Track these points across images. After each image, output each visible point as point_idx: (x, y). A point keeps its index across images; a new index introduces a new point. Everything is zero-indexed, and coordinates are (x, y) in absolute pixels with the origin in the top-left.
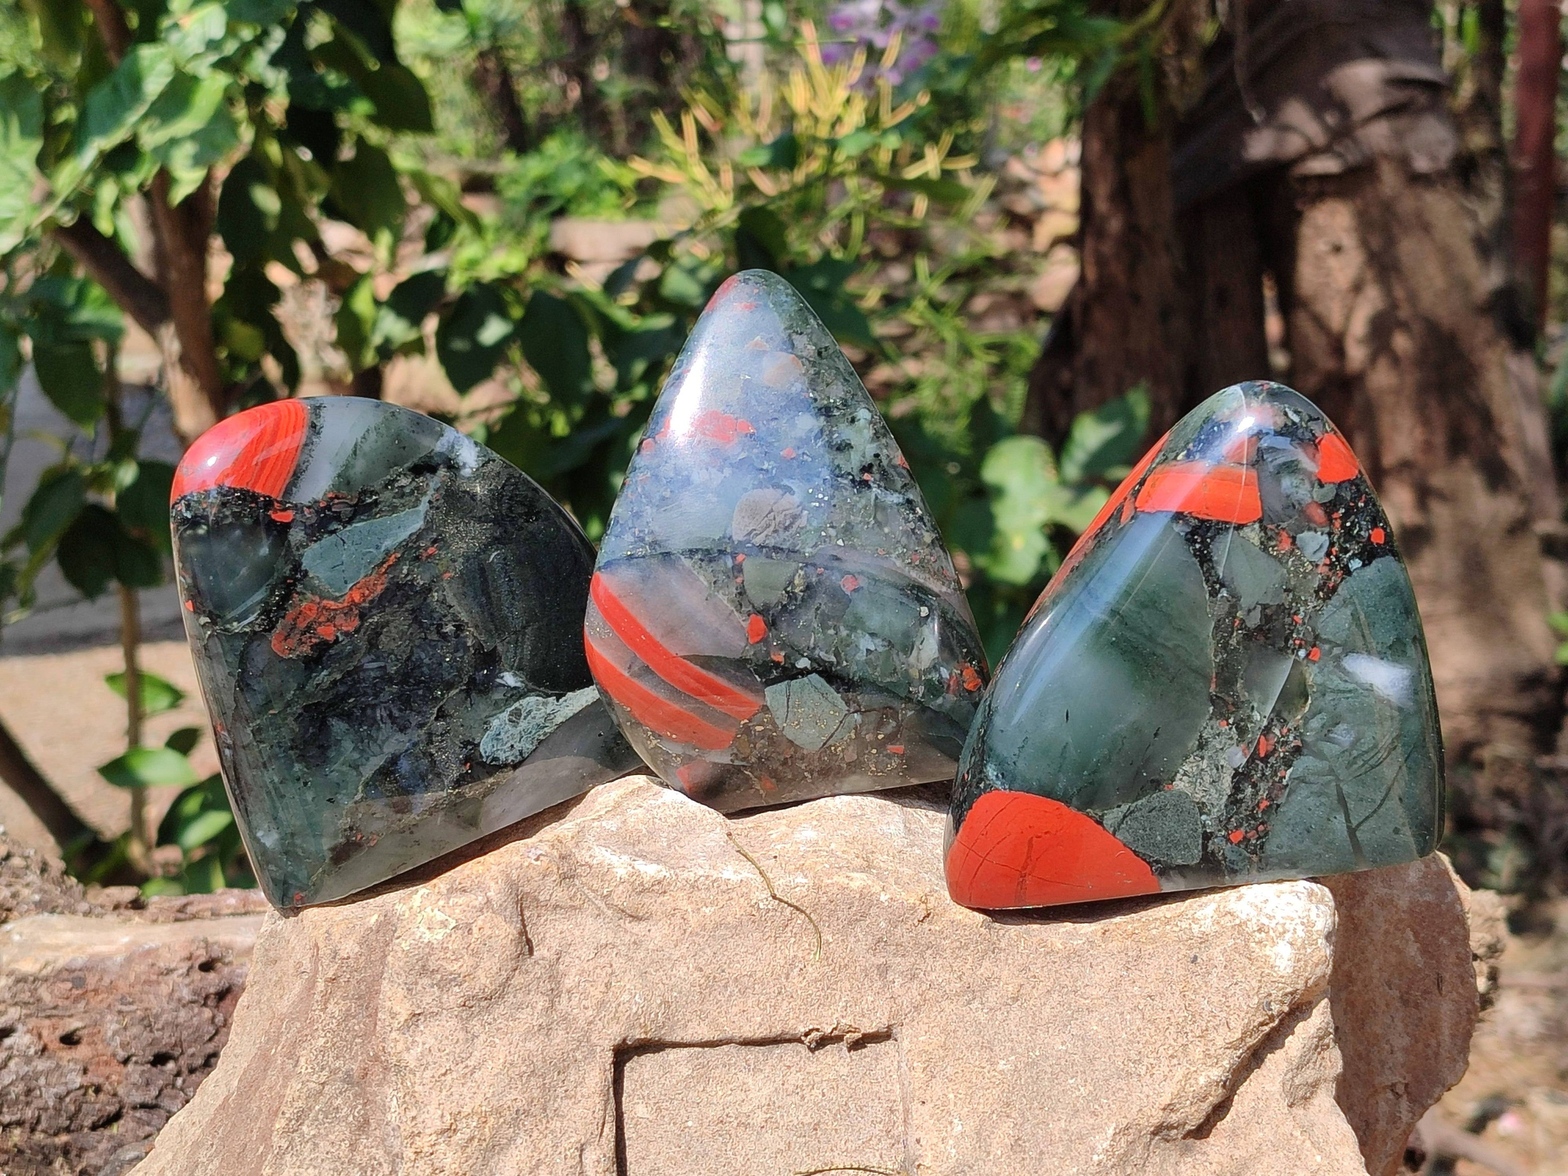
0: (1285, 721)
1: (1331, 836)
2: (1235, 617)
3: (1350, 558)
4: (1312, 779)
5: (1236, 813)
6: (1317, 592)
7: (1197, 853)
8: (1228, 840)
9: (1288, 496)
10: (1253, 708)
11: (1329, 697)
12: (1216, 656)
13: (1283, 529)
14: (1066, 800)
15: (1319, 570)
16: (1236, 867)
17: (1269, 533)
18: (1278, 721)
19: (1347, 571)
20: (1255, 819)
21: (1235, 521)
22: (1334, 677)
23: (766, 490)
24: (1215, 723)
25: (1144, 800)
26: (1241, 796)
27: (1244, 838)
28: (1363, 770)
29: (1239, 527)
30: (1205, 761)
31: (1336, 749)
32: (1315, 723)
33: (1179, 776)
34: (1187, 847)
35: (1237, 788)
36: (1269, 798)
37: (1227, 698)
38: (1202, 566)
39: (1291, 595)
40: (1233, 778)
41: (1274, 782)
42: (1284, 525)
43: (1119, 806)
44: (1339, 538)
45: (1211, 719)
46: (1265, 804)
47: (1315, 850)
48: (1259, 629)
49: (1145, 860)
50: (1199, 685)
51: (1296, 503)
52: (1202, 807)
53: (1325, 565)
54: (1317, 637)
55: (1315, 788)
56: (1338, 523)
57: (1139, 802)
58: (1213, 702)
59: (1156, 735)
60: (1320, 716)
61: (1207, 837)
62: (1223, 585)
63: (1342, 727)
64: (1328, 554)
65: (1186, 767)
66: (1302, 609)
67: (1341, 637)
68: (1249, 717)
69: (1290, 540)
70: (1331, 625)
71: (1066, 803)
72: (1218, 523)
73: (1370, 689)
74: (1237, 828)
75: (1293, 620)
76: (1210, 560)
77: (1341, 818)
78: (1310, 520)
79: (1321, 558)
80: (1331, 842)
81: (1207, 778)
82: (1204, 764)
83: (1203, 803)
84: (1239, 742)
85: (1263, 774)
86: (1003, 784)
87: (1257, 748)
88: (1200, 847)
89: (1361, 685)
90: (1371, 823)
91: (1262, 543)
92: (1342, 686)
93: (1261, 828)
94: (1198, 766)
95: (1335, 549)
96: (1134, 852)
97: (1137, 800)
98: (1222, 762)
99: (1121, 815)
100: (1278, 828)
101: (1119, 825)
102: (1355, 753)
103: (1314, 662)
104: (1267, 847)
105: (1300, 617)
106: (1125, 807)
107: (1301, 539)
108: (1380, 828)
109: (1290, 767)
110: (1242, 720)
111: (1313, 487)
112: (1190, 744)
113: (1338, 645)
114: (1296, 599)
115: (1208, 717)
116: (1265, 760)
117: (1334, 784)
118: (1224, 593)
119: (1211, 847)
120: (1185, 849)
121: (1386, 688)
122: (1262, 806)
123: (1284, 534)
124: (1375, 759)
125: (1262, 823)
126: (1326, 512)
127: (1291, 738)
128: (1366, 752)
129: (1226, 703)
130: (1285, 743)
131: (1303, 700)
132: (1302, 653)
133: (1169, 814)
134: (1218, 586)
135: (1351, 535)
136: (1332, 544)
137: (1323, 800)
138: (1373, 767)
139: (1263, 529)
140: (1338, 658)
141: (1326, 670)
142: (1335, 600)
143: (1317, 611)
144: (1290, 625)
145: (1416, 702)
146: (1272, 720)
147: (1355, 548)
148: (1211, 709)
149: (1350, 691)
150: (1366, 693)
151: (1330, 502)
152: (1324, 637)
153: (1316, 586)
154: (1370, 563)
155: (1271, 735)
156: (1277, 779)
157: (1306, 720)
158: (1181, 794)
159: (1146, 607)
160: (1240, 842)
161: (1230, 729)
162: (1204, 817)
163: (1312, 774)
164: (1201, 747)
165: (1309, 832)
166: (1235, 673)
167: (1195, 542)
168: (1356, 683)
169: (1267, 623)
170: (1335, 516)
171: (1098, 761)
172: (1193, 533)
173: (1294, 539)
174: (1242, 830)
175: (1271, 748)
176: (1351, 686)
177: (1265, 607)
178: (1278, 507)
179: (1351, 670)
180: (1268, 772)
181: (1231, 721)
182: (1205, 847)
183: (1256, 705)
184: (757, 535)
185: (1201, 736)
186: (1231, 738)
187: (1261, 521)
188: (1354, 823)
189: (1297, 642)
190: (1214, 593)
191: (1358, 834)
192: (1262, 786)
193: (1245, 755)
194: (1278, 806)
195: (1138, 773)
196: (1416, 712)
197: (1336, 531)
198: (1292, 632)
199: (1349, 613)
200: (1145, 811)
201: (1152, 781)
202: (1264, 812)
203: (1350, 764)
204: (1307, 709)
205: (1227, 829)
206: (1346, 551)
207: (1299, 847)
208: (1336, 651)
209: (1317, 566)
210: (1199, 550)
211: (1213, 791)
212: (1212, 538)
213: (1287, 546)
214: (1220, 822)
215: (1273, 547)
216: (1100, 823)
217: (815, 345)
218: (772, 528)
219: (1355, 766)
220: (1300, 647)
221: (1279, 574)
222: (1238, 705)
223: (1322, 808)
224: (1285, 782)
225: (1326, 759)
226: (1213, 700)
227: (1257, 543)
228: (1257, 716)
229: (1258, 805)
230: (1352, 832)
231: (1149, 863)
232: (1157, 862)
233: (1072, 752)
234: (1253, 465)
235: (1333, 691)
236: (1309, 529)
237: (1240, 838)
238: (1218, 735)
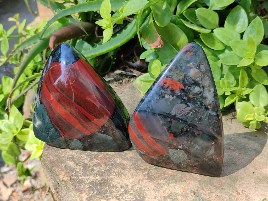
23: (183, 105)
184: (178, 115)
217: (205, 68)
218: (182, 115)
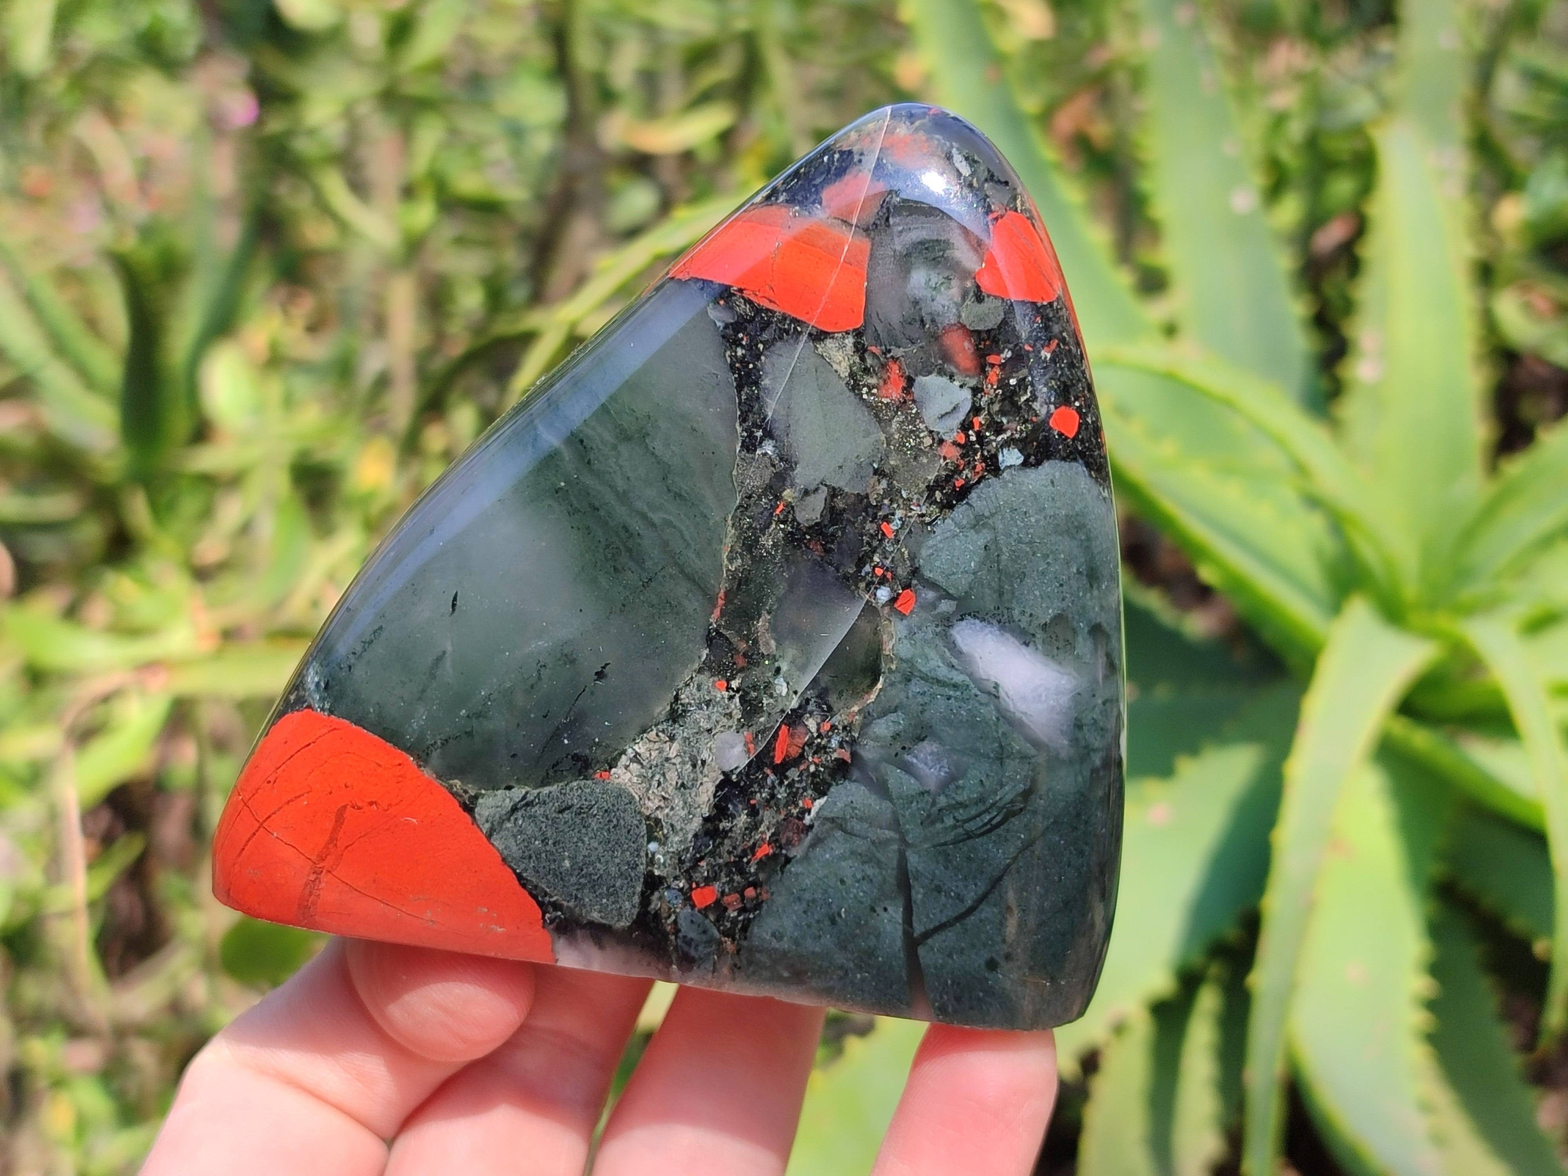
0: (830, 709)
1: (872, 941)
2: (778, 497)
3: (1007, 444)
4: (857, 826)
5: (712, 854)
6: (931, 489)
7: (630, 907)
8: (688, 899)
9: (916, 303)
10: (778, 670)
11: (916, 687)
12: (731, 560)
13: (895, 359)
14: (422, 754)
15: (944, 450)
16: (693, 953)
17: (869, 361)
18: (819, 706)
19: (993, 467)
20: (742, 872)
21: (814, 323)
22: (932, 654)
24: (706, 679)
25: (554, 788)
26: (725, 825)
27: (718, 902)
28: (950, 837)
29: (819, 336)
30: (676, 745)
31: (910, 785)
32: (883, 728)
33: (624, 760)
34: (613, 893)
35: (720, 810)
36: (775, 840)
37: (735, 640)
38: (740, 388)
39: (884, 483)
40: (719, 787)
41: (789, 815)
42: (897, 352)
43: (509, 788)
44: (991, 402)
45: (700, 671)
46: (766, 850)
47: (840, 958)
48: (817, 529)
49: (535, 897)
50: (693, 604)
51: (927, 319)
52: (653, 827)
53: (955, 443)
54: (915, 572)
55: (860, 845)
56: (994, 374)
57: (546, 790)
58: (710, 641)
59: (600, 675)
60: (892, 717)
61: (653, 883)
62: (769, 435)
63: (927, 748)
64: (966, 426)
65: (641, 748)
66: (899, 513)
67: (960, 583)
68: (768, 686)
69: (903, 383)
70: (944, 555)
71: (418, 757)
72: (784, 318)
73: (993, 693)
74: (708, 881)
75: (879, 528)
76: (756, 384)
77: (896, 913)
78: (946, 357)
79: (950, 430)
80: (871, 953)
81: (672, 777)
82: (673, 750)
83: (658, 821)
84: (741, 727)
85: (773, 796)
86: (322, 699)
87: (770, 748)
88: (636, 899)
89: (978, 682)
90: (948, 938)
91: (852, 375)
92: (943, 672)
93: (750, 892)
94: (661, 751)
95: (981, 419)
96: (519, 877)
97: (543, 784)
98: (705, 755)
99: (508, 805)
100: (780, 900)
101: (502, 822)
102: (942, 801)
103: (902, 616)
104: (755, 929)
105: (893, 527)
106: (518, 793)
107: (923, 387)
108: (962, 951)
109: (822, 794)
110: (755, 688)
111: (964, 297)
112: (658, 710)
113: (949, 596)
114: (891, 493)
115: (696, 666)
116: (781, 770)
117: (895, 847)
118: (768, 448)
119: (655, 904)
120: (608, 896)
121: (1024, 698)
122: (760, 854)
123: (895, 368)
124: (979, 822)
125: (755, 885)
126: (977, 349)
127: (834, 743)
128: (962, 805)
129: (732, 649)
130: (821, 749)
131: (868, 681)
132: (883, 594)
133: (594, 825)
134: (759, 434)
135: (1014, 404)
136: (976, 410)
137: (870, 871)
138: (969, 836)
139: (860, 350)
140: (947, 622)
141: (919, 636)
142: (960, 512)
143: (926, 525)
144: (872, 537)
145: (1074, 741)
146: (808, 701)
147: (1014, 428)
148: (705, 652)
149: (955, 686)
150: (983, 698)
151: (989, 332)
152: (928, 574)
153: (931, 477)
154: (1038, 463)
155: (800, 729)
156: (795, 811)
157: (868, 716)
158: (621, 793)
159: (628, 439)
160: (707, 908)
161: (731, 698)
162: (653, 846)
163: (861, 819)
164: (676, 716)
165: (833, 922)
166: (760, 601)
167: (737, 343)
168: (971, 675)
169: (833, 522)
170: (991, 359)
171: (489, 697)
172: (739, 325)
173: (910, 381)
174: (717, 886)
175: (795, 752)
176: (959, 678)
177: (834, 493)
178: (895, 319)
179: (965, 649)
180: (782, 794)
181: (735, 684)
182: (645, 900)
183: (784, 667)
185: (677, 698)
186: (730, 716)
187: (858, 334)
188: (919, 929)
189: (879, 572)
190: (750, 445)
191: (921, 951)
192: (768, 817)
193: (748, 751)
194: (788, 860)
195: (556, 735)
196: (1071, 762)
197: (988, 388)
198: (874, 551)
199: (981, 543)
200: (551, 808)
201: (576, 758)
202: (761, 864)
203: (930, 820)
204: (873, 697)
205: (690, 880)
206: (999, 429)
207: (810, 945)
208: (946, 606)
209: (941, 441)
210: (743, 361)
211: (678, 802)
212: (768, 344)
213: (894, 394)
214: (681, 862)
215: (870, 388)
216: (469, 808)
219: (939, 826)
220: (883, 581)
221: (872, 439)
222: (753, 658)
223: (866, 886)
224: (807, 820)
225: (891, 800)
226: (712, 639)
227: (844, 373)
228: (781, 687)
229: (753, 848)
230: (912, 943)
231: (541, 904)
232: (556, 906)
233: (448, 672)
234: (866, 230)
235: (925, 678)
236: (941, 372)
237: (710, 901)
238: (708, 703)
